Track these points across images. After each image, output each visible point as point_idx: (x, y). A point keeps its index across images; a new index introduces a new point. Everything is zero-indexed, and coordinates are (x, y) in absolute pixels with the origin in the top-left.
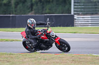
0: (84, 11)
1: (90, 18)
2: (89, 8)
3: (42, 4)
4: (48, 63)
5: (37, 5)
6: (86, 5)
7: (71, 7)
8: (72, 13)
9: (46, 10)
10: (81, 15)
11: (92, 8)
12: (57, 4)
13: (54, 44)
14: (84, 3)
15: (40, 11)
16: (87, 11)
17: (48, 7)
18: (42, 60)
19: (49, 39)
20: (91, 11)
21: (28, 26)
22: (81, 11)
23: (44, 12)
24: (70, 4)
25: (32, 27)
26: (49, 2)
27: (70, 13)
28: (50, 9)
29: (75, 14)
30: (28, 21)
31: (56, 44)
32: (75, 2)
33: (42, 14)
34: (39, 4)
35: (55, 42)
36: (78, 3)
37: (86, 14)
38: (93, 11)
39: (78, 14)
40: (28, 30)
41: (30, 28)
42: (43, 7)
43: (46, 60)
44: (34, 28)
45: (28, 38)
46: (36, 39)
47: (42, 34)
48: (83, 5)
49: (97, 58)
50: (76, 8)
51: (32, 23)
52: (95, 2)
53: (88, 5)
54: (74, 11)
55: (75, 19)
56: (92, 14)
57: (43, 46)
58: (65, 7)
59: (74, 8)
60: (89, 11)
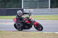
0: (29, 7)
1: (33, 11)
2: (32, 5)
3: (4, 2)
4: (8, 37)
5: (2, 3)
6: (31, 3)
7: (21, 4)
8: (22, 8)
9: (7, 6)
10: (28, 9)
11: (34, 5)
12: (14, 2)
13: (33, 26)
14: (29, 2)
15: (4, 6)
16: (31, 6)
17: (8, 4)
18: (5, 35)
19: (30, 23)
20: (33, 7)
21: (17, 15)
22: (28, 7)
23: (6, 7)
24: (21, 2)
25: (20, 16)
26: (9, 1)
27: (21, 8)
28: (9, 5)
29: (24, 8)
30: (18, 12)
31: (34, 26)
32: (24, 1)
33: (5, 8)
34: (3, 2)
35: (34, 24)
36: (26, 1)
37: (31, 8)
38: (35, 6)
39: (26, 8)
40: (17, 17)
41: (19, 16)
42: (5, 4)
43: (7, 35)
44: (21, 16)
45: (18, 22)
46: (22, 23)
47: (26, 20)
48: (29, 3)
49: (37, 34)
50: (25, 5)
51: (20, 13)
52: (36, 1)
53: (32, 3)
54: (24, 6)
55: (24, 11)
56: (34, 8)
57: (26, 27)
58: (18, 4)
59: (24, 5)
60: (32, 7)
